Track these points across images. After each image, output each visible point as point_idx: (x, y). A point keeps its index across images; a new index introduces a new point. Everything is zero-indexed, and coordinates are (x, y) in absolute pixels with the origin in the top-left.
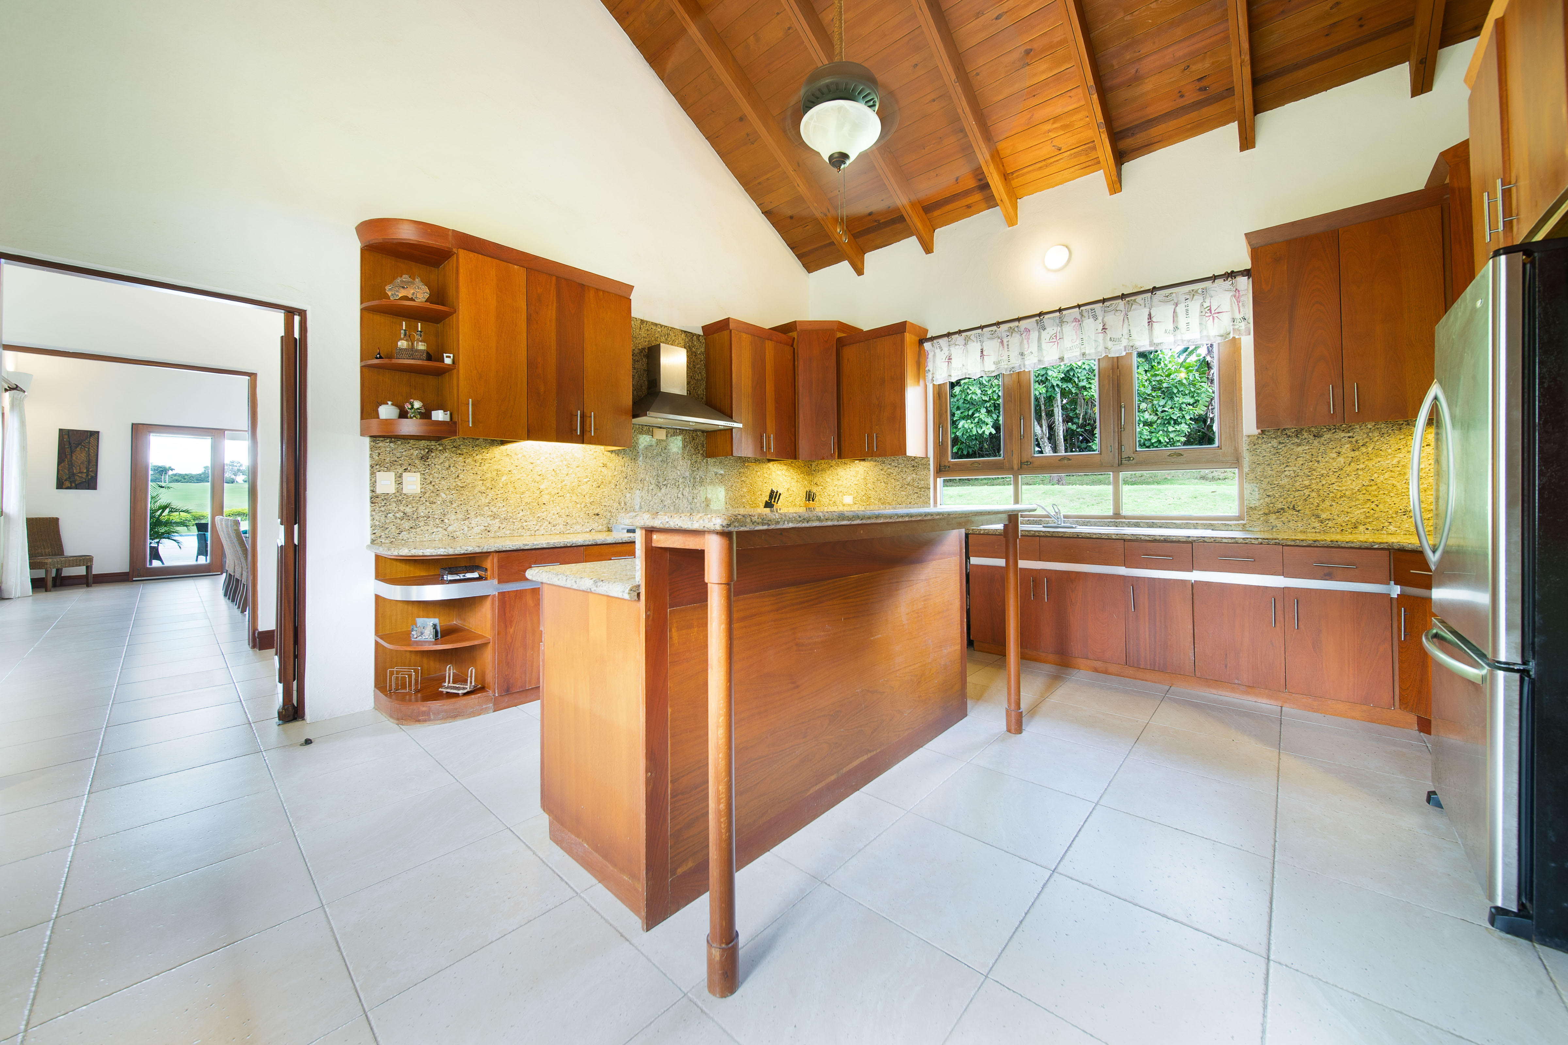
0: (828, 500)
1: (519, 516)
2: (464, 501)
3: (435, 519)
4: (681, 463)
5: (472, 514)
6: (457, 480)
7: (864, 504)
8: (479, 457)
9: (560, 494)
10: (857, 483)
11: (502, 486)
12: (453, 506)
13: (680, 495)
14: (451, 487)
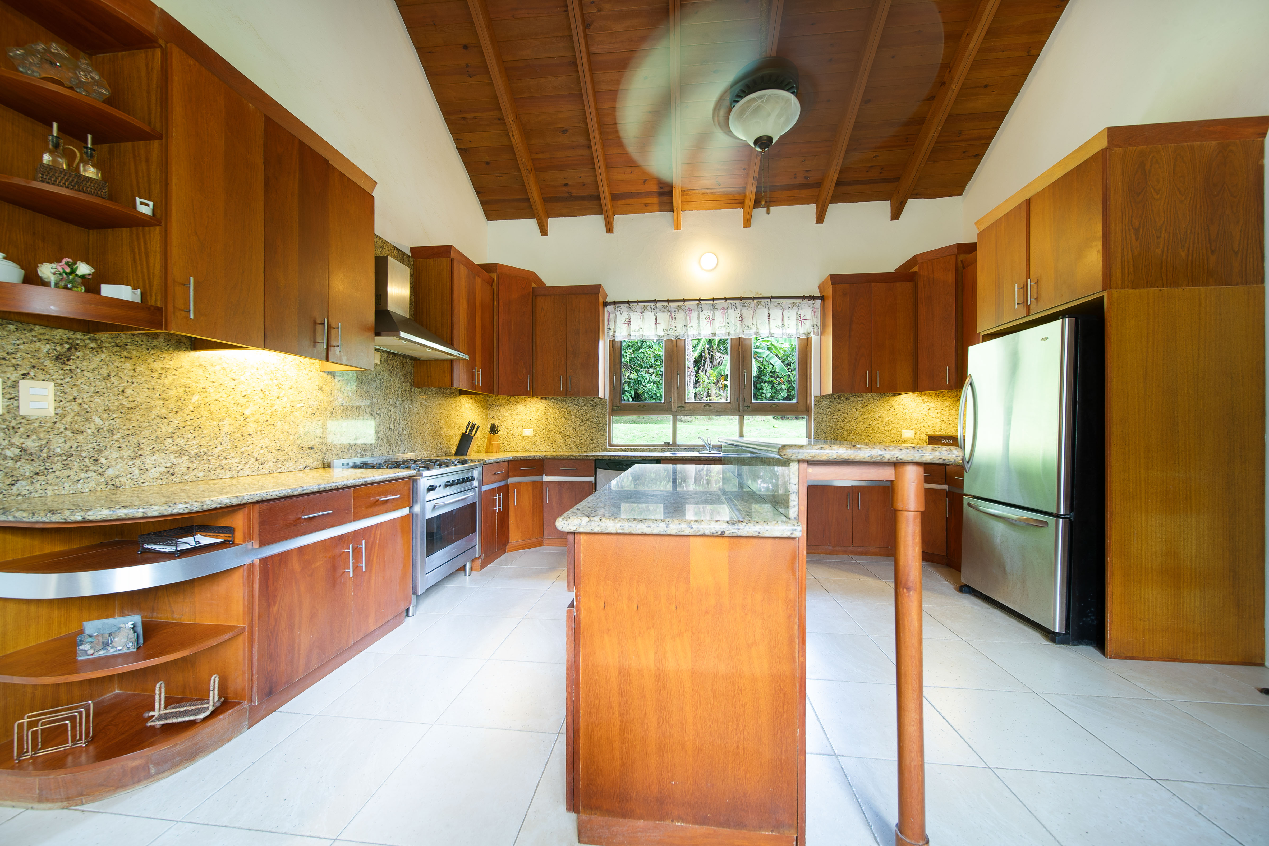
0: (506, 433)
1: (216, 451)
2: (133, 430)
3: (82, 458)
4: (393, 391)
5: (147, 450)
6: (121, 397)
7: (545, 436)
8: (157, 365)
9: (269, 423)
10: (537, 418)
11: (192, 409)
12: (115, 437)
13: (392, 426)
14: (112, 408)
